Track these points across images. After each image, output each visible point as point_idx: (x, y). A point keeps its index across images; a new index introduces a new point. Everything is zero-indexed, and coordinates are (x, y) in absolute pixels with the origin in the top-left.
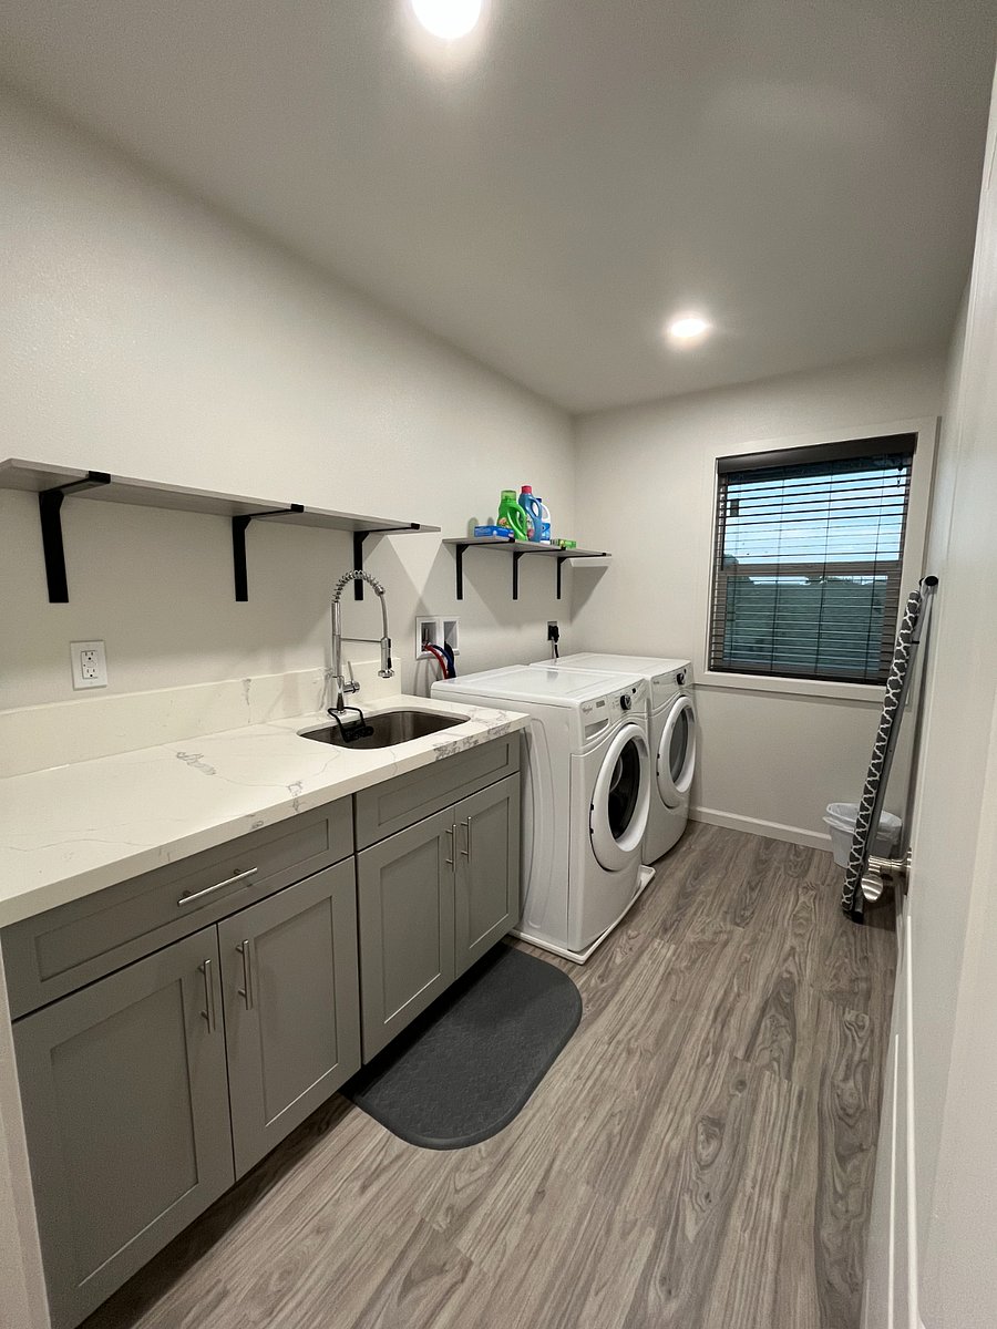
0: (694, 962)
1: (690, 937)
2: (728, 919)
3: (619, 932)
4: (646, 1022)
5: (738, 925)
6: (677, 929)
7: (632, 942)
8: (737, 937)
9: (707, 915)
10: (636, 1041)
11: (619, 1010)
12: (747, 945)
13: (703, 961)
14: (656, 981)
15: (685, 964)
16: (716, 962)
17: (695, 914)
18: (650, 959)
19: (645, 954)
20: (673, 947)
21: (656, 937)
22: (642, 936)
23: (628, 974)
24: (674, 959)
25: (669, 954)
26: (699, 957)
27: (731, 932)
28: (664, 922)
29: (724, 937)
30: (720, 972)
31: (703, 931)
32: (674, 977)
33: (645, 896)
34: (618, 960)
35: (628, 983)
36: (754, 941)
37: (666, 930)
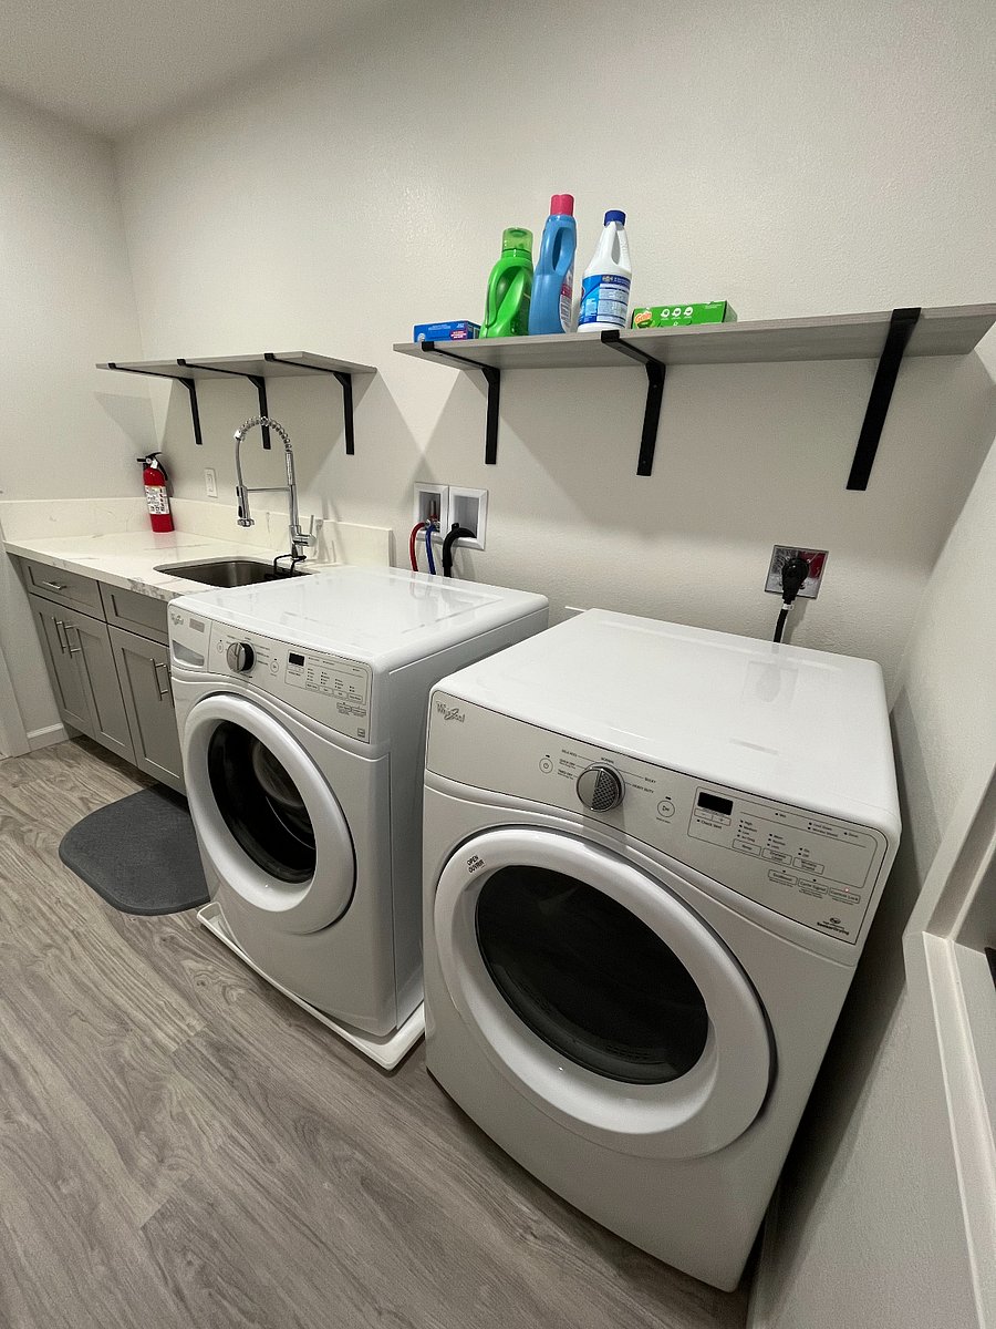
0: (121, 1071)
1: (179, 1088)
2: (191, 1203)
3: (245, 974)
4: (70, 972)
5: (162, 1216)
6: (209, 1066)
7: (217, 989)
8: (130, 1189)
9: (222, 1151)
10: (56, 956)
11: (109, 948)
12: (94, 1207)
13: (113, 1087)
14: (121, 1001)
15: (126, 1054)
16: (95, 1110)
17: (238, 1123)
18: (168, 1004)
19: (180, 1000)
20: (173, 1047)
21: (210, 1025)
22: (224, 1006)
23: (157, 969)
24: (148, 1040)
25: (160, 1035)
26: (126, 1083)
27: (149, 1184)
28: (240, 1052)
29: (145, 1160)
30: (75, 1110)
31: (182, 1119)
32: (113, 1027)
33: (327, 1039)
34: (189, 964)
35: (142, 965)
36: (93, 1235)
37: (217, 1048)
